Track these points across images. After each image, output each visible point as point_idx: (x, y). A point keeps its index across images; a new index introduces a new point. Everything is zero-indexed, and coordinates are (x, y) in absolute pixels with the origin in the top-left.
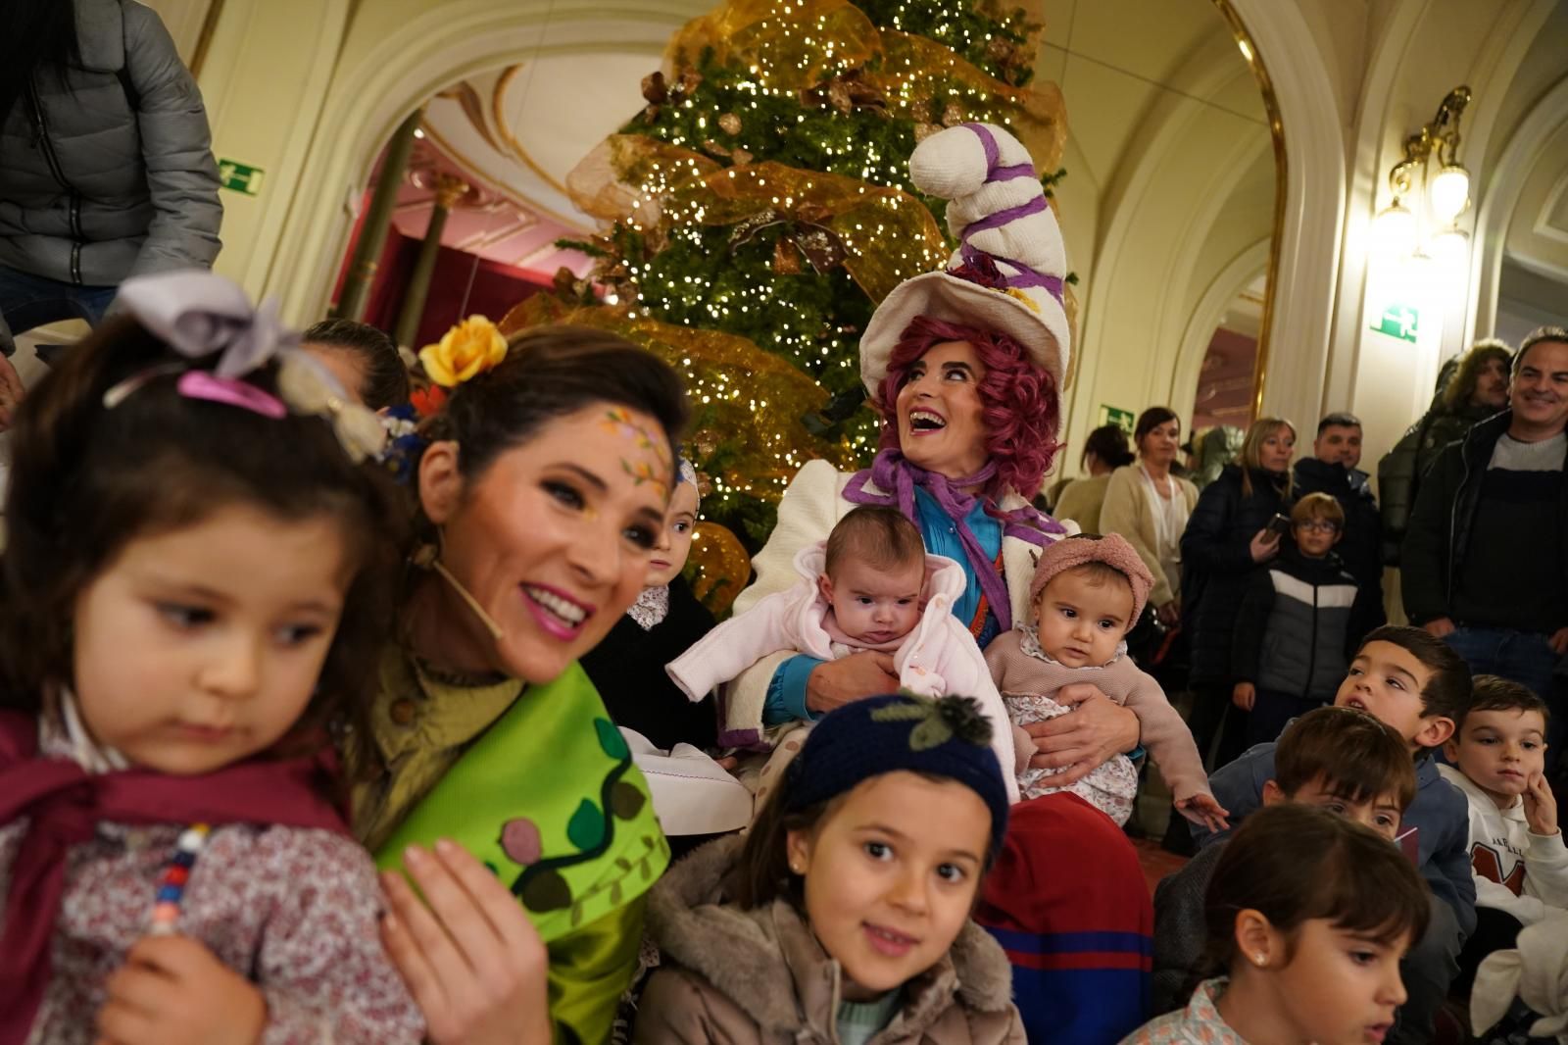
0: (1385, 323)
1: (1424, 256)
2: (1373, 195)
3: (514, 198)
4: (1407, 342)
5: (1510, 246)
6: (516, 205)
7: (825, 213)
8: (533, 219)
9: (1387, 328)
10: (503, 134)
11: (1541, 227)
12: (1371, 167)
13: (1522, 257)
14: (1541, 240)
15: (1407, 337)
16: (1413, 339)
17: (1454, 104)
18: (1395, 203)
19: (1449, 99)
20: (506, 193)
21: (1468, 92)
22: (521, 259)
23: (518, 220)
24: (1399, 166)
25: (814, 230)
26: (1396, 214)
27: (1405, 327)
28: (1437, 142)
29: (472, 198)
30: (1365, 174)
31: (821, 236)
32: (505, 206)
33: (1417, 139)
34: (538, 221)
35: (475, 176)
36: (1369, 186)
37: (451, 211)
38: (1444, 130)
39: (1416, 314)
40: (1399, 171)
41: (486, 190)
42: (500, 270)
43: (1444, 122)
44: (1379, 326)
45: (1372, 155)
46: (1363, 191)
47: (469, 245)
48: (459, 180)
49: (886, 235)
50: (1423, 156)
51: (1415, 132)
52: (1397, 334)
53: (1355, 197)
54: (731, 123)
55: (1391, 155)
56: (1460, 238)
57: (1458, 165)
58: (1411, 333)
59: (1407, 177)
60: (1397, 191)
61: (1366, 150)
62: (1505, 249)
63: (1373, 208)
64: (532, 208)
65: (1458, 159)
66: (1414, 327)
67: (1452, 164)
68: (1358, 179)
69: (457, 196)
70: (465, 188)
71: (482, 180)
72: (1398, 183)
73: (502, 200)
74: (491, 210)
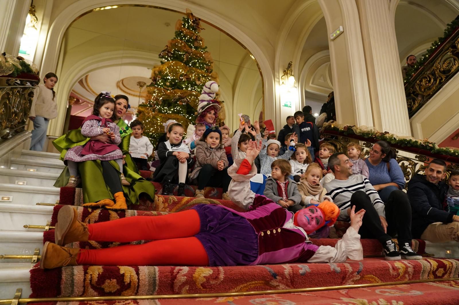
0: (285, 104)
1: (289, 92)
2: (279, 82)
3: (88, 101)
4: (290, 108)
5: (306, 88)
6: (88, 103)
7: (185, 96)
9: (285, 106)
10: (88, 86)
11: (310, 84)
12: (278, 77)
13: (308, 90)
14: (311, 87)
16: (291, 107)
17: (290, 65)
18: (283, 83)
19: (289, 64)
20: (85, 100)
21: (292, 62)
23: (89, 106)
24: (282, 76)
25: (184, 98)
26: (283, 84)
27: (289, 104)
28: (289, 71)
29: (77, 102)
30: (277, 78)
31: (185, 99)
32: (85, 103)
33: (285, 71)
35: (79, 96)
36: (278, 80)
37: (72, 106)
38: (290, 69)
39: (290, 102)
40: (282, 77)
41: (81, 99)
43: (289, 68)
44: (284, 105)
45: (278, 74)
46: (277, 81)
47: (77, 114)
48: (74, 98)
49: (194, 98)
50: (287, 74)
51: (285, 70)
52: (287, 106)
53: (276, 83)
54: (168, 84)
55: (281, 74)
56: (295, 88)
57: (293, 75)
58: (290, 106)
59: (284, 78)
60: (283, 81)
61: (277, 74)
62: (305, 89)
63: (279, 84)
65: (292, 74)
66: (291, 105)
67: (291, 75)
68: (276, 79)
69: (73, 102)
70: (75, 100)
71: (81, 97)
72: (283, 79)
73: (85, 101)
74: (82, 104)
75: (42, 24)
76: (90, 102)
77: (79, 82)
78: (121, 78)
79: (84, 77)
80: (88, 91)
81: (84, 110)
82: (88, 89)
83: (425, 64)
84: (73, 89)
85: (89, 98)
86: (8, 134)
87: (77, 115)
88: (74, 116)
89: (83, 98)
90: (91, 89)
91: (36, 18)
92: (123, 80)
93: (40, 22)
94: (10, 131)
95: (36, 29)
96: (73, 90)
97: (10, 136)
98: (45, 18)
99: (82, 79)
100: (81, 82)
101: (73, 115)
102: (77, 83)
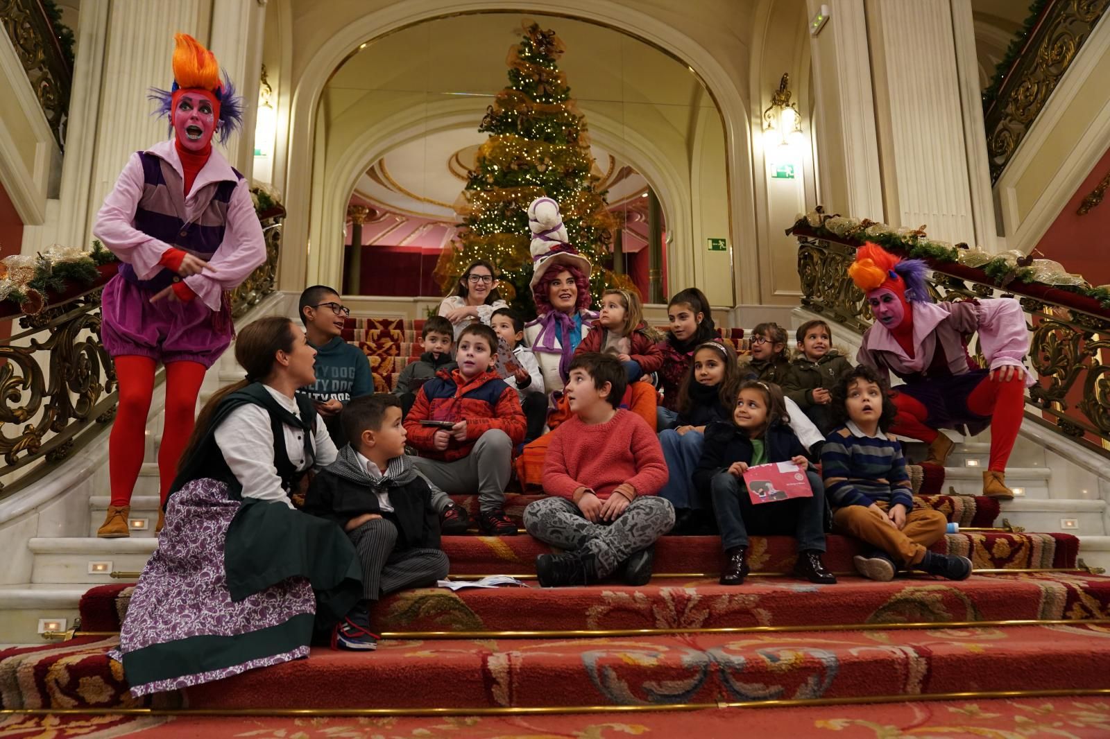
0: (778, 173)
1: (786, 144)
2: (762, 124)
3: (393, 210)
4: (790, 179)
6: (395, 214)
8: (404, 219)
9: (779, 176)
10: (387, 178)
12: (759, 113)
15: (789, 177)
16: (793, 177)
17: (784, 83)
18: (769, 126)
19: (783, 80)
20: (388, 208)
21: (788, 76)
22: (401, 242)
23: (395, 221)
24: (767, 111)
26: (770, 131)
27: (788, 172)
28: (782, 97)
29: (372, 215)
30: (757, 117)
32: (387, 215)
33: (774, 98)
34: (407, 220)
35: (373, 203)
36: (758, 120)
37: (362, 225)
38: (785, 92)
39: (792, 167)
40: (768, 113)
41: (379, 209)
42: (394, 250)
43: (784, 89)
44: (775, 175)
45: (758, 109)
46: (756, 124)
47: (375, 241)
48: (364, 208)
50: (779, 103)
51: (773, 95)
52: (785, 177)
53: (754, 128)
55: (766, 104)
56: (799, 133)
57: (792, 106)
58: (791, 174)
59: (772, 114)
60: (771, 121)
61: (755, 108)
63: (762, 130)
64: (403, 213)
65: (791, 103)
66: (792, 172)
67: (788, 105)
68: (753, 120)
69: (364, 216)
70: (367, 211)
71: (377, 204)
72: (769, 117)
73: (387, 212)
74: (382, 219)
75: (279, 94)
76: (398, 212)
77: (367, 173)
78: (453, 152)
79: (375, 163)
80: (389, 188)
81: (388, 232)
82: (389, 186)
83: (1023, 53)
84: (355, 187)
85: (393, 203)
86: (255, 298)
87: (376, 244)
88: (370, 247)
89: (382, 206)
90: (394, 184)
91: (269, 87)
92: (457, 155)
93: (275, 92)
94: (257, 293)
95: (271, 107)
96: (356, 190)
97: (257, 301)
98: (282, 82)
99: (373, 167)
100: (372, 173)
101: (368, 244)
102: (364, 175)
